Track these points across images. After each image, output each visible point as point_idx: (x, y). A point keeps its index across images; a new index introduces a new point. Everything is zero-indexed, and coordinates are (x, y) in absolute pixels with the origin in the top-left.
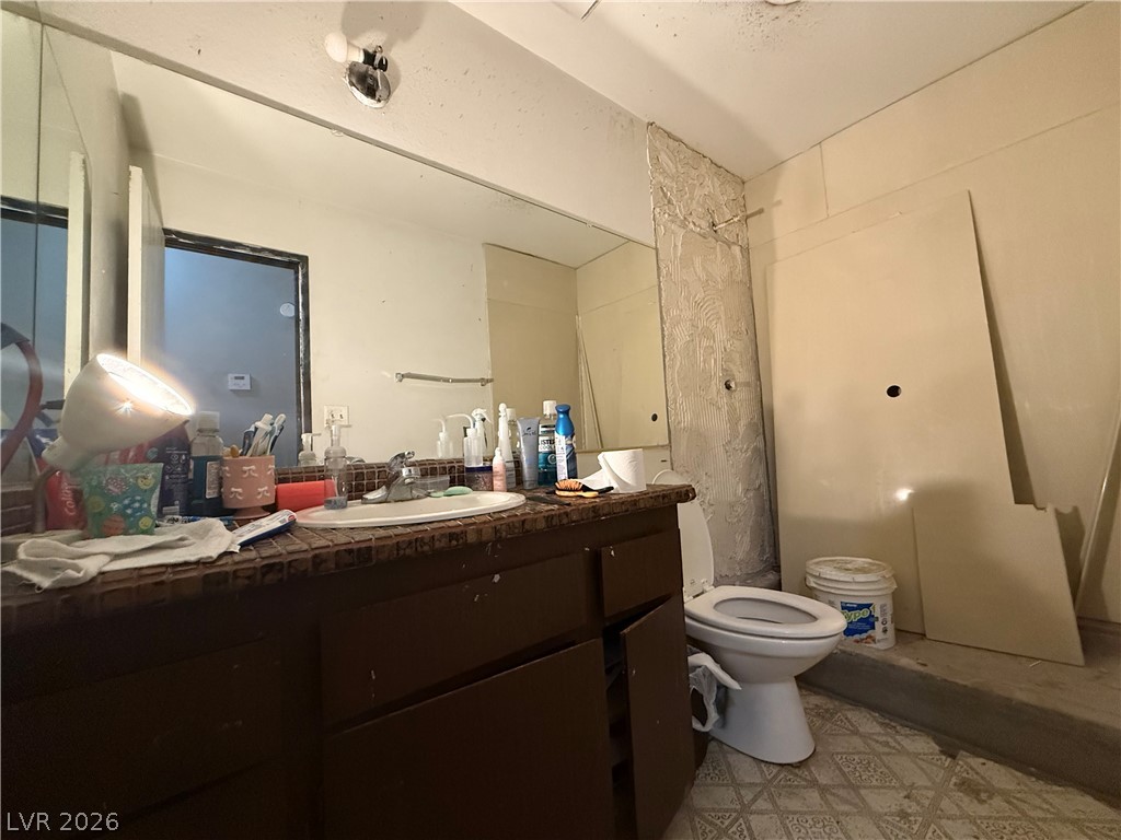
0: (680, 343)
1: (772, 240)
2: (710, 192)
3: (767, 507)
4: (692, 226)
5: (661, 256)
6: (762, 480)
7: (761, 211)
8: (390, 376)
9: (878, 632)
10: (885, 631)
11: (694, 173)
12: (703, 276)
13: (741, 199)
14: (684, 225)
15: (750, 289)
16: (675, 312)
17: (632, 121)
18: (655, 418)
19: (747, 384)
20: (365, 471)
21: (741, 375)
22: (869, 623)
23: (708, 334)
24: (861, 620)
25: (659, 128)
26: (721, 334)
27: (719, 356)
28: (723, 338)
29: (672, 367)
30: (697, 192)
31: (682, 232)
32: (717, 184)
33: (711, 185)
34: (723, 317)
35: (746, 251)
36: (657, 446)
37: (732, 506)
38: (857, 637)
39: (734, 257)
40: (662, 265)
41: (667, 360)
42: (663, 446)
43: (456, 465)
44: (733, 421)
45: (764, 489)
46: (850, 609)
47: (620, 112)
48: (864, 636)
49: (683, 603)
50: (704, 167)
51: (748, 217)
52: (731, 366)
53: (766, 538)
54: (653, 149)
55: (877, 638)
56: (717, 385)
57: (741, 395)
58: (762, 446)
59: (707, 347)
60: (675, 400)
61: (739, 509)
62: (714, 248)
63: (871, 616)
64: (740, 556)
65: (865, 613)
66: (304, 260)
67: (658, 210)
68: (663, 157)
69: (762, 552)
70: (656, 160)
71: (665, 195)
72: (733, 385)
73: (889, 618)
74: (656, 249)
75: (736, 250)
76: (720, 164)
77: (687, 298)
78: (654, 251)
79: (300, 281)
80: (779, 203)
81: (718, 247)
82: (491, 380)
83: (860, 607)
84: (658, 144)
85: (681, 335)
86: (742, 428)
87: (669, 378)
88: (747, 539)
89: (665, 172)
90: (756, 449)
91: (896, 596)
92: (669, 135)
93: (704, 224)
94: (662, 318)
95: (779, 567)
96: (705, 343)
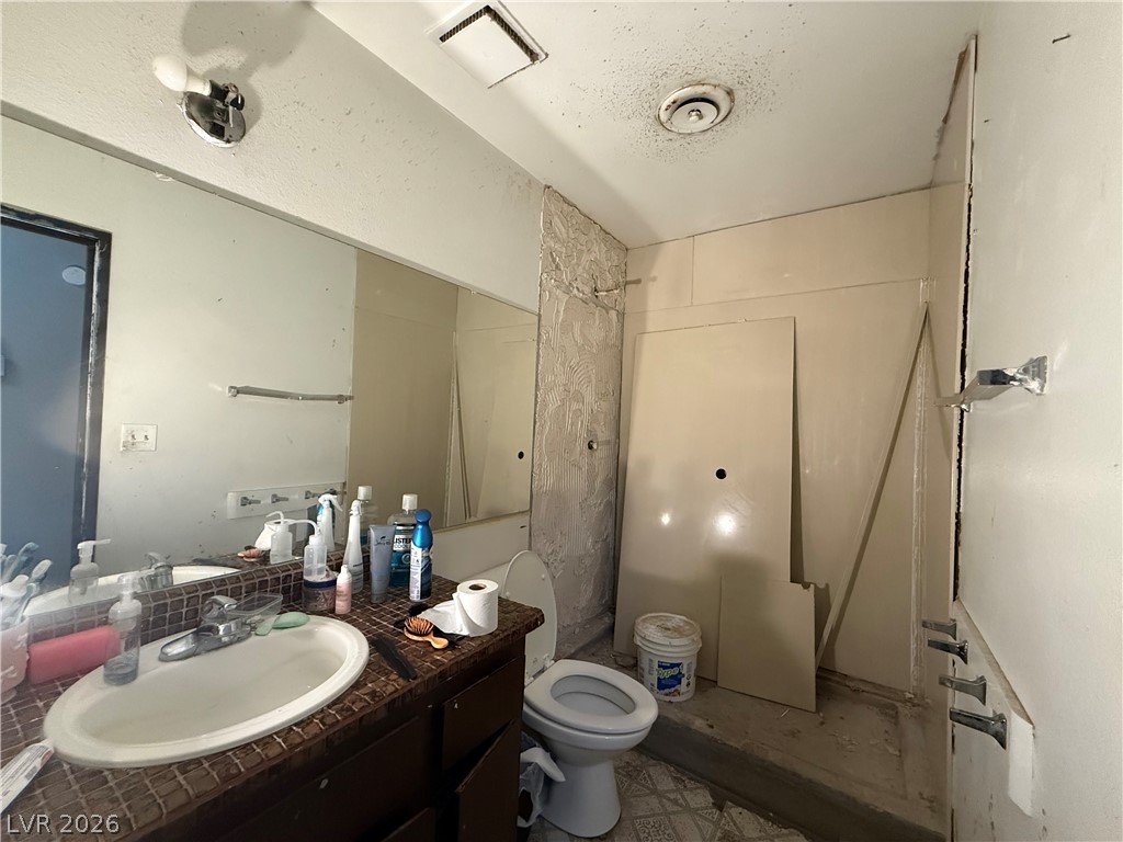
0: (551, 408)
1: (645, 311)
2: (596, 258)
3: (611, 554)
4: (575, 291)
5: (543, 322)
6: (610, 530)
7: (638, 282)
8: (221, 389)
9: (683, 687)
10: (688, 684)
11: (583, 239)
12: (580, 341)
13: (623, 265)
14: (568, 292)
15: (621, 352)
16: (550, 378)
17: (530, 182)
18: (521, 455)
19: (608, 442)
20: (169, 601)
21: (603, 434)
22: (677, 679)
23: (579, 397)
24: (672, 677)
25: (556, 192)
26: (590, 396)
27: (586, 417)
28: (592, 400)
29: (541, 433)
30: (585, 257)
31: (565, 298)
32: (604, 249)
33: (599, 251)
34: (594, 381)
35: (622, 315)
36: (519, 513)
37: (580, 559)
38: (667, 691)
39: (610, 321)
40: (543, 331)
41: (537, 426)
42: (523, 512)
43: (293, 572)
44: (591, 477)
45: (611, 539)
46: (665, 668)
47: (519, 172)
48: (673, 689)
49: (524, 687)
50: (594, 233)
51: (627, 283)
52: (596, 427)
53: (607, 583)
54: (548, 214)
55: (682, 691)
56: (581, 445)
57: (601, 452)
58: (613, 499)
59: (576, 410)
60: (540, 464)
61: (587, 561)
62: (594, 314)
63: (680, 673)
64: (583, 603)
65: (675, 671)
66: (105, 238)
67: (545, 275)
68: (556, 221)
69: (602, 597)
70: (549, 224)
71: (554, 260)
72: (595, 446)
73: (692, 673)
74: (539, 316)
75: (613, 314)
76: (608, 231)
77: (563, 364)
78: (537, 318)
79: (97, 265)
80: (654, 279)
81: (597, 315)
82: (351, 398)
83: (673, 666)
84: (553, 209)
85: (553, 400)
86: (598, 484)
87: (537, 444)
88: (590, 588)
89: (556, 236)
90: (609, 503)
91: (700, 656)
92: (565, 200)
93: (587, 290)
94: (537, 385)
95: (615, 609)
96: (575, 406)
